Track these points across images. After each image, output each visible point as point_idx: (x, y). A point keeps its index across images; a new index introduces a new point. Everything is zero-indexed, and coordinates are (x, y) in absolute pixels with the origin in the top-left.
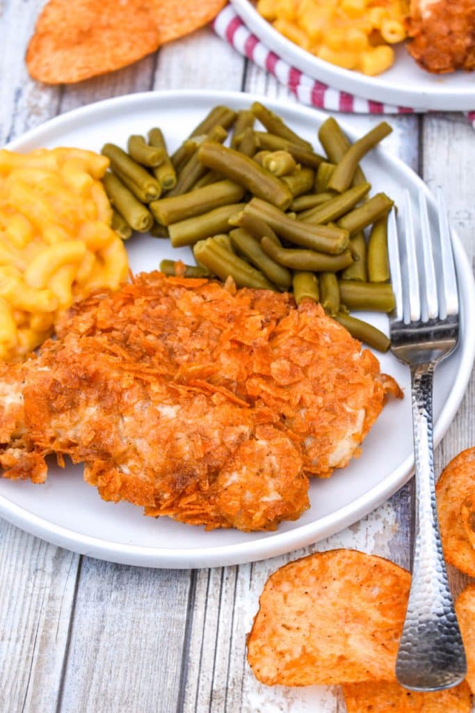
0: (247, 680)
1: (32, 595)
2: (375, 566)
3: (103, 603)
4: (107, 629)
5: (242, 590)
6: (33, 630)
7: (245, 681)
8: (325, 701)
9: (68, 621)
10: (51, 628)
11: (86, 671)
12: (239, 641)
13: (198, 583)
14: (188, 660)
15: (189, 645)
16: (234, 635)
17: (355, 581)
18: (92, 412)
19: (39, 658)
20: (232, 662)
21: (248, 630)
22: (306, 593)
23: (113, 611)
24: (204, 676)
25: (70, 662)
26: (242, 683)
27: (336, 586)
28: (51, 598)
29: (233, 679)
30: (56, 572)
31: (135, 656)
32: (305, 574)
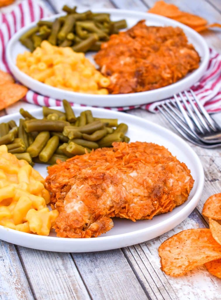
0: (170, 281)
1: (60, 278)
2: (201, 231)
3: (93, 273)
4: (100, 280)
5: (149, 256)
6: (68, 288)
7: (169, 282)
8: (205, 280)
9: (82, 282)
10: (76, 285)
11: (100, 295)
12: (159, 271)
13: (129, 258)
14: (142, 281)
15: (139, 277)
16: (155, 270)
17: (195, 238)
19: (77, 296)
20: (160, 278)
21: (160, 266)
22: (177, 248)
23: (99, 275)
24: (151, 284)
25: (91, 294)
26: (169, 283)
27: (188, 242)
28: (70, 277)
29: (164, 282)
30: (66, 269)
31: (118, 286)
32: (173, 242)
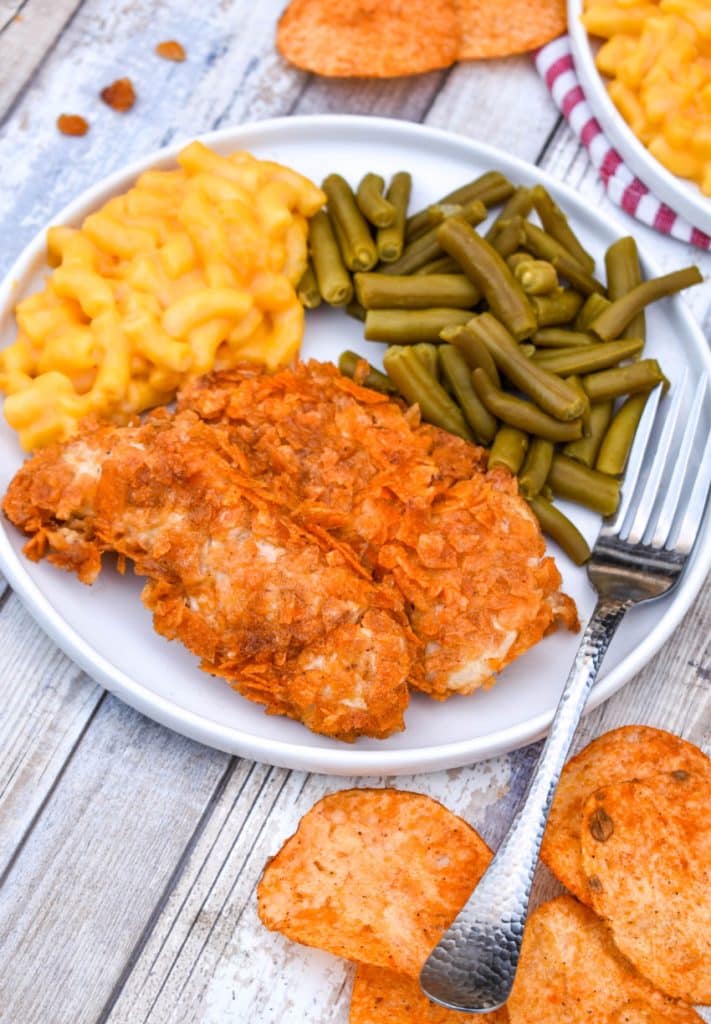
0: (248, 912)
1: (31, 715)
2: (456, 831)
3: (112, 757)
4: (104, 790)
5: (285, 802)
6: (16, 759)
7: (245, 912)
8: (331, 972)
9: (61, 764)
10: (39, 763)
11: (60, 831)
12: (257, 862)
13: (235, 773)
14: (187, 863)
15: (195, 846)
16: (254, 852)
17: (423, 840)
18: (176, 519)
19: (10, 795)
20: (238, 885)
21: (273, 853)
22: (360, 833)
23: (120, 770)
24: (198, 889)
25: (46, 813)
26: (241, 914)
27: (400, 837)
28: (53, 728)
29: (232, 905)
30: (69, 698)
31: (125, 834)
32: (368, 809)
